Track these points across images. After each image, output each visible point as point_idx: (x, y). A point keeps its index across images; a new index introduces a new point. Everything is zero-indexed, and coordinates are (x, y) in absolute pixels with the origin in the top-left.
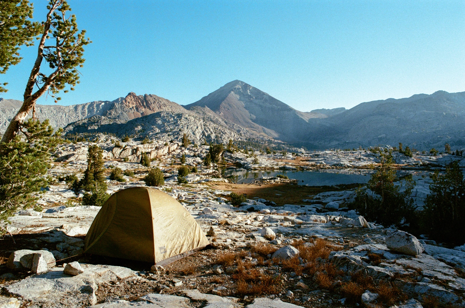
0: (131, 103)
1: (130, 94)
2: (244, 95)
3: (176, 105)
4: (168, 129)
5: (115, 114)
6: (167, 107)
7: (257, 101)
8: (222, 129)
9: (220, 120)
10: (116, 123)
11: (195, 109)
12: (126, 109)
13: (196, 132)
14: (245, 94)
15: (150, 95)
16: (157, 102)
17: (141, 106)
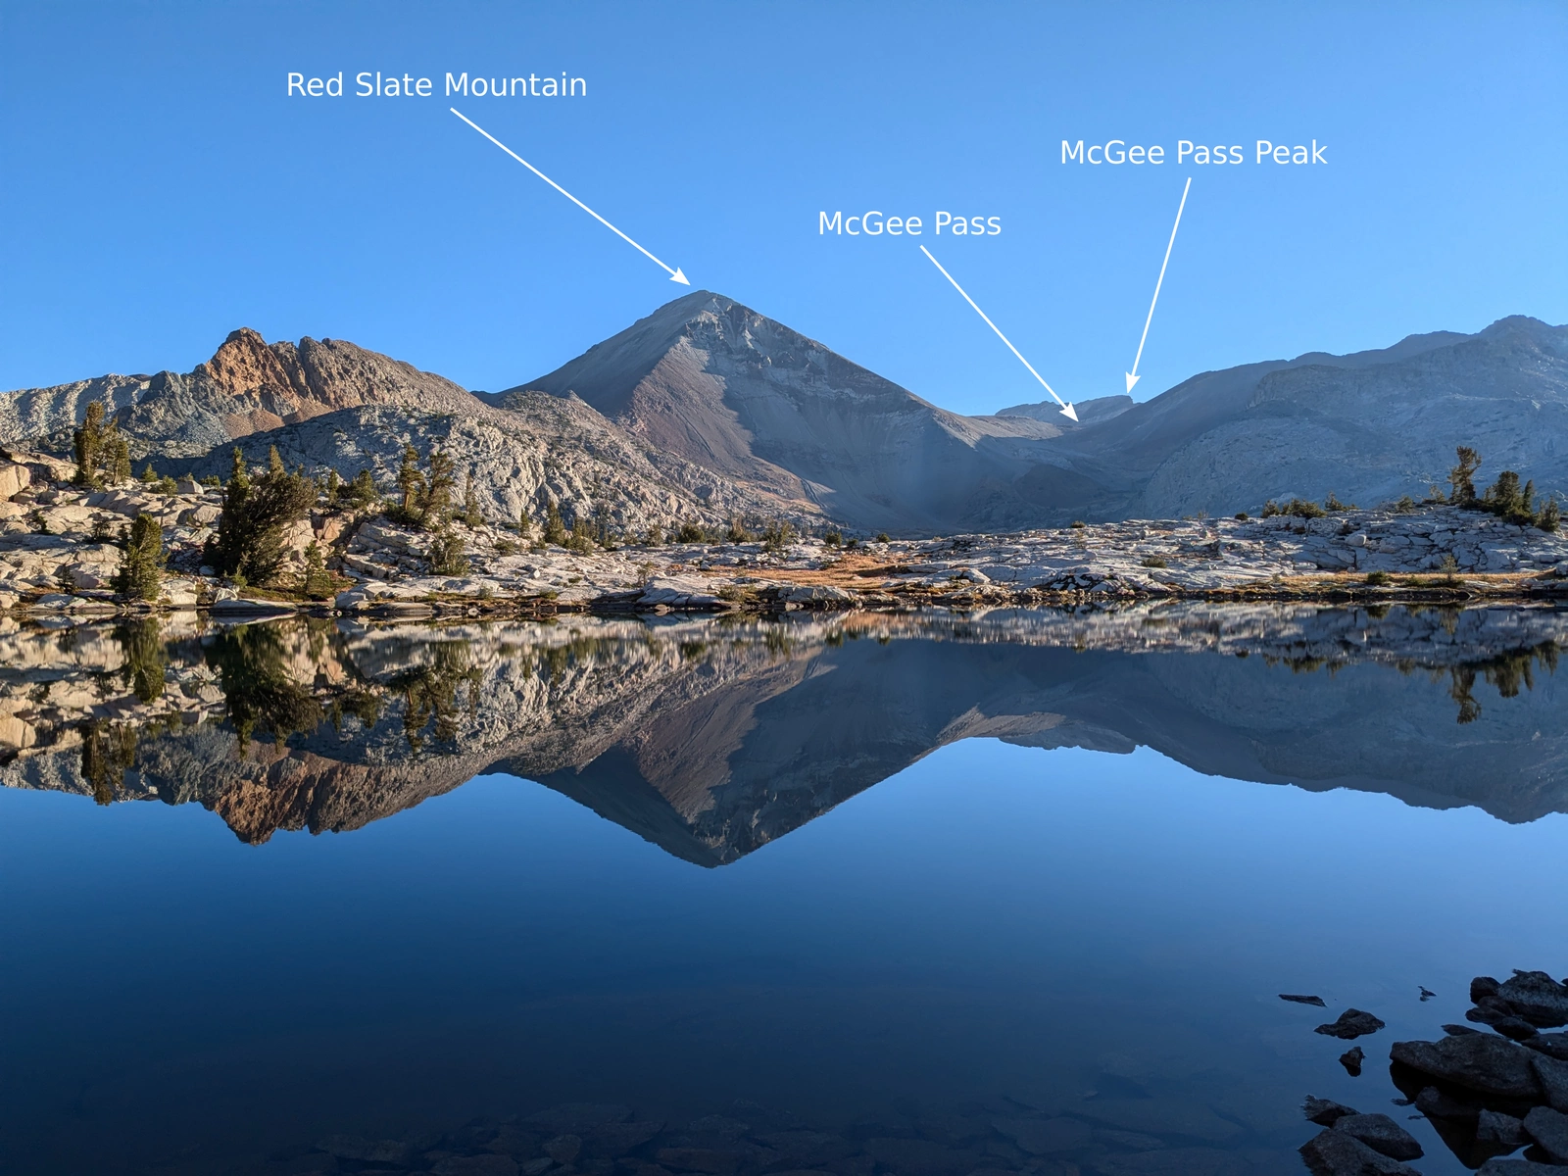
0: (239, 375)
1: (235, 337)
2: (730, 351)
3: (441, 384)
4: (385, 479)
5: (169, 419)
6: (403, 391)
7: (781, 375)
8: (629, 482)
9: (628, 447)
10: (162, 456)
11: (524, 403)
12: (219, 396)
13: (511, 492)
14: (732, 346)
15: (326, 342)
16: (355, 372)
17: (286, 387)
